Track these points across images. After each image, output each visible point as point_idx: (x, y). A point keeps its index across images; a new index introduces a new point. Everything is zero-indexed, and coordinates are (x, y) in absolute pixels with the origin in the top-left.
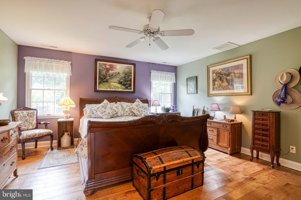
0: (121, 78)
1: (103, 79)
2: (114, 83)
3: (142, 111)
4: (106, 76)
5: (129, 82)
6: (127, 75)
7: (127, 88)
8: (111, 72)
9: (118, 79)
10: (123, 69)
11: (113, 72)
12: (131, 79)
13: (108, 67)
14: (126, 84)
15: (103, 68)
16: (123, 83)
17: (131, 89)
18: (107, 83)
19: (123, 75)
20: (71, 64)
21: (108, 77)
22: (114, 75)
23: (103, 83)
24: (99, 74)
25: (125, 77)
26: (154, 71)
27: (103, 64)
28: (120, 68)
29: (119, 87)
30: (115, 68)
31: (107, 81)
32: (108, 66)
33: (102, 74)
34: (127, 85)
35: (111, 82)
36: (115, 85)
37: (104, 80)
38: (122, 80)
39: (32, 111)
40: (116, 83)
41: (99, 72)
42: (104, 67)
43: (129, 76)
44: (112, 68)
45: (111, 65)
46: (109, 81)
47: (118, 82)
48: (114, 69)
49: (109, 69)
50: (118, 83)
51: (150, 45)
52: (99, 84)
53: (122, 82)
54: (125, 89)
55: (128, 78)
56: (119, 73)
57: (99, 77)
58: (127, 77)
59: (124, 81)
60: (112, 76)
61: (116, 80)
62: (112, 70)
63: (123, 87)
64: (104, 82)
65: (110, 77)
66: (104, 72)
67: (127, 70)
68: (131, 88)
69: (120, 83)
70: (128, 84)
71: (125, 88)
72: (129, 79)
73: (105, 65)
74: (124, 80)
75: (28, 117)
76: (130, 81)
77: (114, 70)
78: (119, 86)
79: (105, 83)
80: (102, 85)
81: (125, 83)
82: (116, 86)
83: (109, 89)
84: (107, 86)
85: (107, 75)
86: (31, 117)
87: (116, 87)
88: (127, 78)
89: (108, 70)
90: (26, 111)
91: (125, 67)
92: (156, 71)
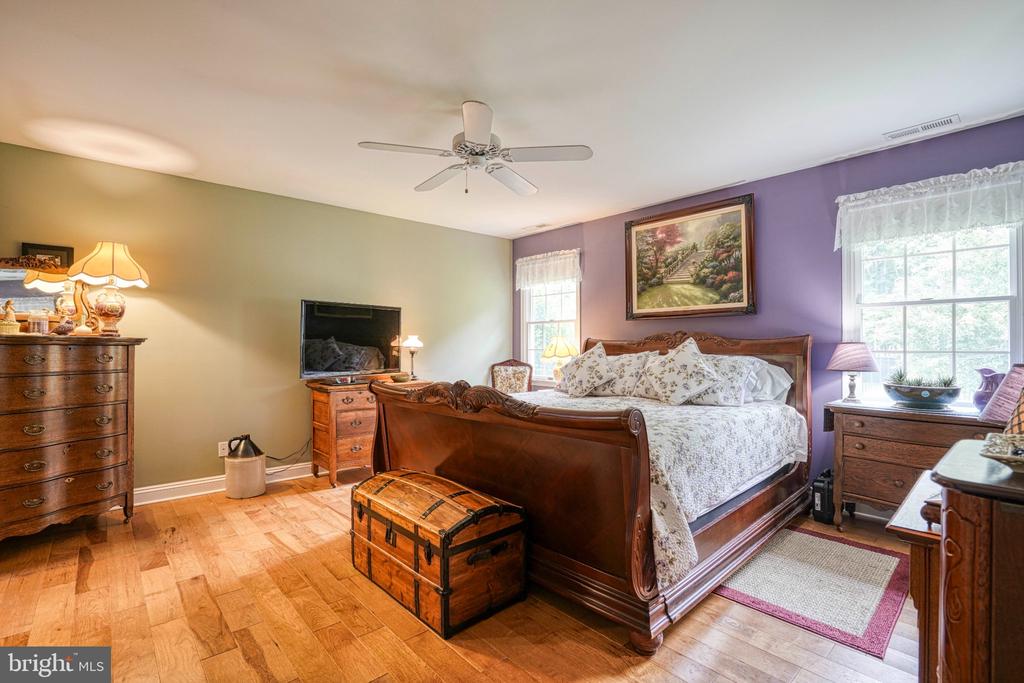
0: (702, 263)
1: (648, 279)
2: (679, 286)
3: (674, 384)
4: (657, 267)
5: (731, 274)
6: (723, 246)
7: (725, 297)
8: (669, 250)
9: (692, 269)
10: (709, 230)
11: (676, 247)
12: (739, 260)
13: (660, 236)
14: (723, 282)
15: (648, 244)
16: (710, 281)
17: (740, 299)
18: (662, 288)
19: (709, 253)
20: (581, 255)
21: (662, 270)
22: (680, 257)
23: (650, 289)
24: (638, 266)
25: (715, 258)
26: (852, 197)
27: (648, 231)
28: (697, 229)
29: (696, 298)
30: (681, 235)
31: (660, 283)
32: (662, 232)
33: (645, 263)
34: (725, 287)
35: (672, 283)
36: (684, 294)
37: (651, 280)
38: (706, 270)
39: (521, 369)
40: (688, 283)
41: (638, 258)
42: (650, 240)
43: (729, 250)
44: (672, 235)
45: (668, 227)
46: (664, 281)
47: (691, 280)
48: (679, 239)
49: (665, 242)
50: (694, 284)
51: (466, 191)
52: (639, 294)
53: (706, 277)
54: (716, 303)
55: (729, 256)
56: (694, 247)
57: (638, 275)
58: (725, 255)
59: (712, 273)
60: (673, 264)
61: (687, 273)
62: (672, 244)
63: (711, 295)
64: (651, 286)
65: (666, 266)
66: (650, 257)
67: (722, 230)
68: (742, 296)
69: (700, 281)
70: (730, 281)
71: (717, 297)
72: (732, 260)
73: (654, 231)
74: (714, 267)
75: (513, 380)
76: (737, 267)
77: (679, 242)
78: (697, 292)
79: (655, 291)
80: (646, 298)
81: (719, 278)
82: (688, 293)
83: (665, 309)
84: (660, 299)
85: (659, 265)
86: (518, 379)
87: (686, 297)
88: (723, 260)
89: (661, 246)
90: (514, 368)
91: (715, 218)
92: (863, 195)
